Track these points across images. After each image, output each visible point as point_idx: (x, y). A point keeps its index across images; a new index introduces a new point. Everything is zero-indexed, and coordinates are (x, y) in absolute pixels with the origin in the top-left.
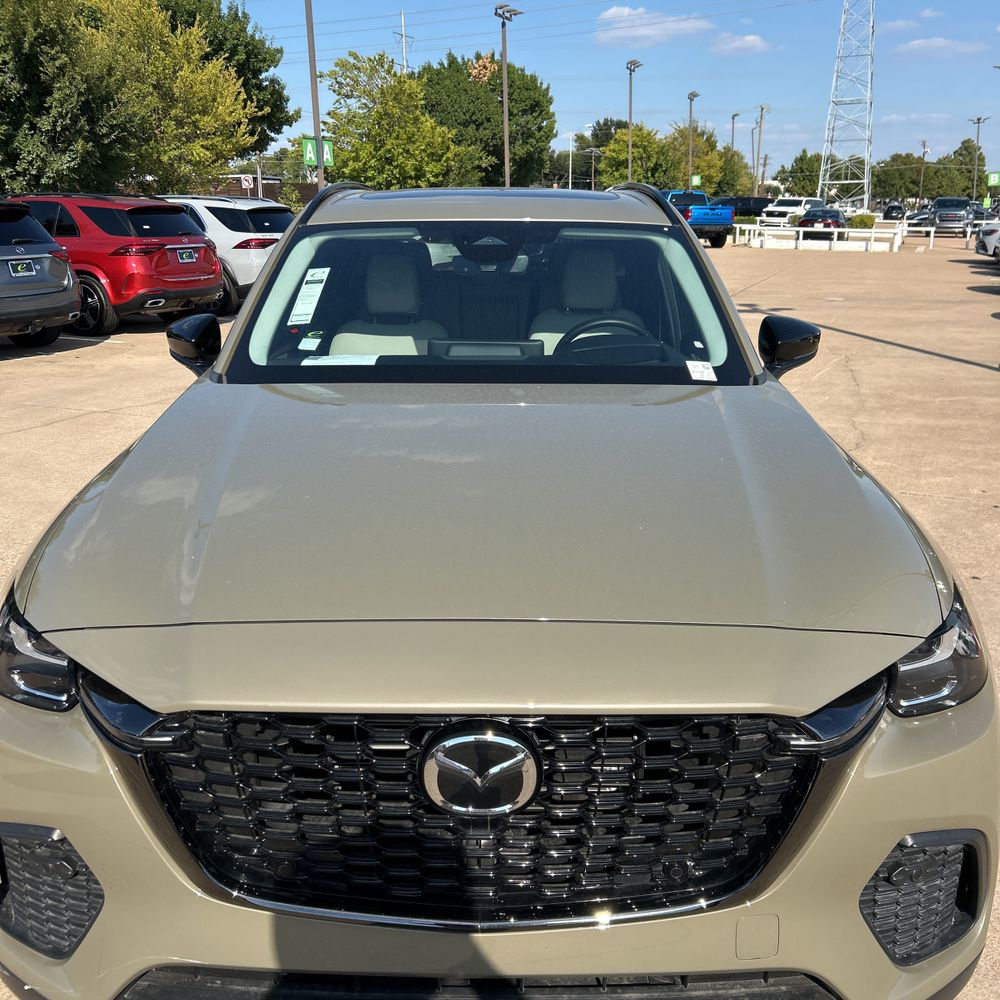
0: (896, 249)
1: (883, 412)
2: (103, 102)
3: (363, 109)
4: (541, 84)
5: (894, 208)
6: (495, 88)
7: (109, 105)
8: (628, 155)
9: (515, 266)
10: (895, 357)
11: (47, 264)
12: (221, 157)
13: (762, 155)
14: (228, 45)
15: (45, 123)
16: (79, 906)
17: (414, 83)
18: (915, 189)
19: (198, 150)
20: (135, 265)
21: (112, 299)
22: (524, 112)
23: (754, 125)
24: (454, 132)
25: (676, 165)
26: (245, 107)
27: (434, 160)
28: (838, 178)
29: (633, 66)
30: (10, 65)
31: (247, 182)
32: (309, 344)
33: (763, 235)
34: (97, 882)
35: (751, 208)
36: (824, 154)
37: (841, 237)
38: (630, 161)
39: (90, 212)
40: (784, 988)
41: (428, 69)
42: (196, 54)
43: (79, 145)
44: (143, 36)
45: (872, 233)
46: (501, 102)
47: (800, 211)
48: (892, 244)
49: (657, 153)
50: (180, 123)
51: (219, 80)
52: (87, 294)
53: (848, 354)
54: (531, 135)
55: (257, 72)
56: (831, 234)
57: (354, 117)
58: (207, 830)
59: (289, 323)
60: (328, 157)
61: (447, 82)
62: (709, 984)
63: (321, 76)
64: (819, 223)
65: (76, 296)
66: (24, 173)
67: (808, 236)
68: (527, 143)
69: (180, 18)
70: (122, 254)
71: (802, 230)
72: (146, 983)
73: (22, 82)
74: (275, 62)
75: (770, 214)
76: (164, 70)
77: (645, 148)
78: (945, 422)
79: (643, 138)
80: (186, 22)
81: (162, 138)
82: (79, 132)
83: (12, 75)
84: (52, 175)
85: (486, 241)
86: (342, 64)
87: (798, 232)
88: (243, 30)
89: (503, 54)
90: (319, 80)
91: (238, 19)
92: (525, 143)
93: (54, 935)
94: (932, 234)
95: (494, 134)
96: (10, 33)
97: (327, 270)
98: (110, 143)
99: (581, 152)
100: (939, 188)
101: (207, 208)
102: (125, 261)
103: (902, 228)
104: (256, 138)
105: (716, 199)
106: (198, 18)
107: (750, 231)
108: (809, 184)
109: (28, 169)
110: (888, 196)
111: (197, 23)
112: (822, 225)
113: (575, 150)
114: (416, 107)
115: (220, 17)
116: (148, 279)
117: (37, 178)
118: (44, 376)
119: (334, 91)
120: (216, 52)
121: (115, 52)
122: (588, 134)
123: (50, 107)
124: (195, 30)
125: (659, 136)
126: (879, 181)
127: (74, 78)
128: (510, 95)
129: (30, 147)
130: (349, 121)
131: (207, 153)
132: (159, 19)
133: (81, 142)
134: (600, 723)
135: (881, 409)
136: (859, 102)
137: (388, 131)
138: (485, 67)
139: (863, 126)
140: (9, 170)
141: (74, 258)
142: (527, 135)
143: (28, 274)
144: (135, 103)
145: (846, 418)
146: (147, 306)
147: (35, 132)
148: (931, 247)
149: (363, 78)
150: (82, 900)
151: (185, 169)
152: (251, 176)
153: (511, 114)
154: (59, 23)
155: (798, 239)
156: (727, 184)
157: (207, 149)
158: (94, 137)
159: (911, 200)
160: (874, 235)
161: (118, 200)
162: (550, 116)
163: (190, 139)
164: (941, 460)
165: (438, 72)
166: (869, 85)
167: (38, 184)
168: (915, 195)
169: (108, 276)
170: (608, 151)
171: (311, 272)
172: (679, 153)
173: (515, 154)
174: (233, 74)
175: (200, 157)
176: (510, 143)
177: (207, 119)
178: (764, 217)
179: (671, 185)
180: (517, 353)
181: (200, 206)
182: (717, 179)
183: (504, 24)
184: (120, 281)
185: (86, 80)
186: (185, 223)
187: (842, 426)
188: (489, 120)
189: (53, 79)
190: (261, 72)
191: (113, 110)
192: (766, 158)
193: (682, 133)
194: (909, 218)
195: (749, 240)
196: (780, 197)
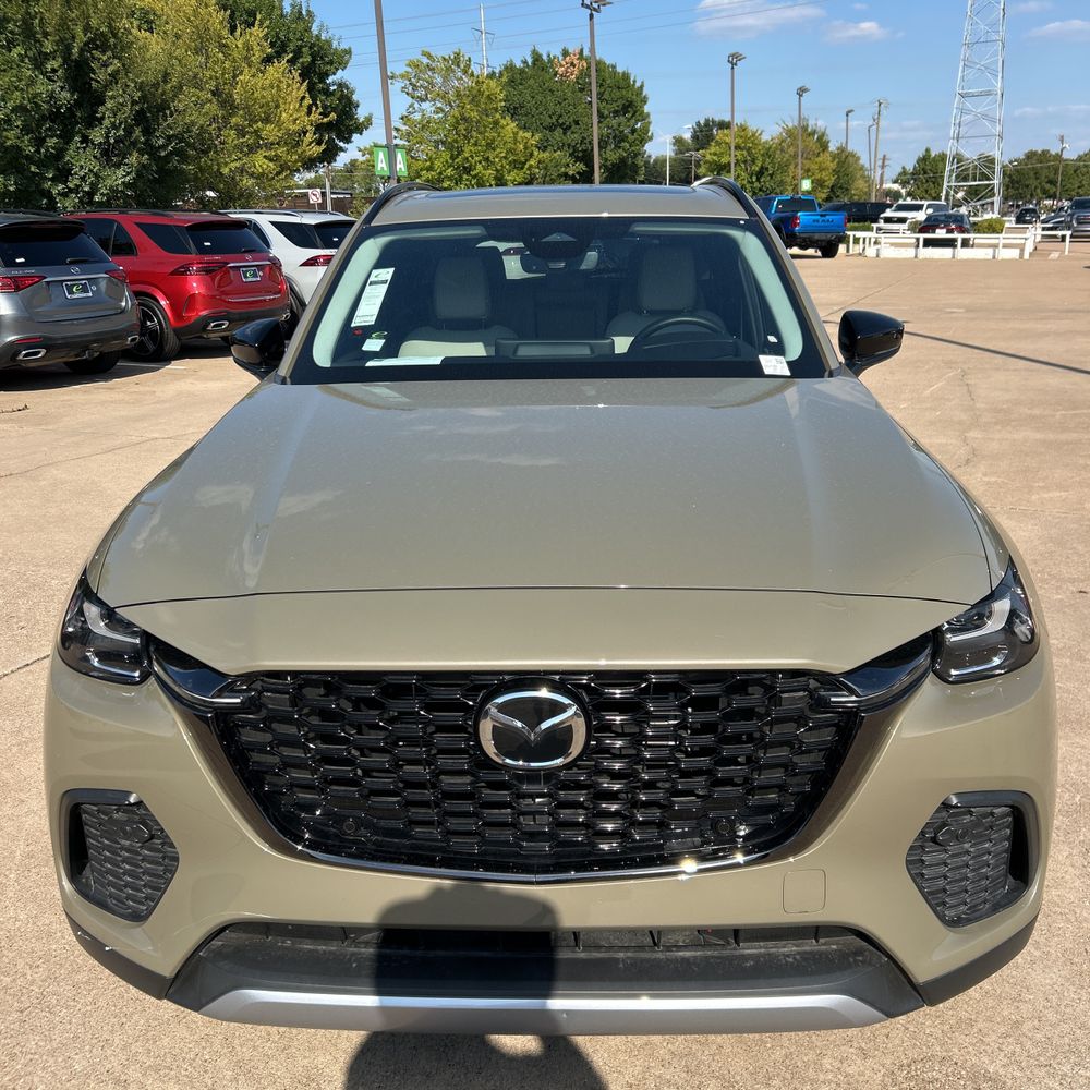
0: (1026, 256)
1: (999, 428)
2: (158, 111)
3: (438, 113)
4: (634, 81)
5: (1027, 211)
6: (584, 88)
7: (165, 115)
8: (730, 158)
9: (584, 263)
10: (1015, 370)
11: (103, 284)
12: (286, 169)
13: (880, 156)
14: (292, 46)
15: (97, 135)
16: (157, 870)
17: (493, 84)
18: (1052, 189)
19: (260, 162)
20: (195, 285)
21: (172, 320)
22: (616, 113)
23: (871, 123)
24: (538, 136)
25: (784, 167)
26: (309, 113)
27: (515, 168)
28: (965, 179)
29: (734, 60)
30: (59, 73)
31: (315, 197)
32: (373, 344)
33: (879, 243)
34: (172, 845)
35: (866, 214)
36: (950, 152)
37: (965, 243)
38: (733, 165)
39: (148, 229)
40: (834, 947)
41: (510, 68)
42: (257, 56)
43: (133, 159)
44: (202, 38)
45: (1001, 239)
46: (590, 103)
47: (921, 216)
48: (1022, 250)
49: (763, 155)
50: (241, 132)
51: (281, 84)
52: (146, 316)
53: (965, 367)
54: (623, 139)
55: (324, 76)
56: (955, 240)
57: (428, 122)
58: (276, 789)
59: (353, 325)
60: (401, 166)
61: (531, 82)
62: (762, 944)
63: (392, 78)
64: (942, 228)
65: (134, 319)
66: (77, 189)
67: (928, 243)
68: (620, 147)
69: (240, 18)
70: (182, 273)
71: (922, 236)
72: (221, 943)
73: (72, 91)
74: (343, 64)
75: (888, 220)
76: (223, 74)
77: (749, 150)
78: (1064, 437)
79: (746, 139)
80: (246, 22)
81: (223, 149)
82: (134, 144)
83: (61, 84)
84: (105, 192)
85: (556, 237)
86: (415, 65)
87: (918, 239)
88: (308, 30)
89: (592, 49)
90: (390, 81)
91: (302, 18)
92: (617, 147)
93: (132, 900)
94: (1068, 239)
95: (584, 138)
96: (57, 38)
97: (392, 270)
98: (166, 155)
99: (680, 156)
100: (1079, 187)
101: (272, 223)
102: (186, 280)
103: (1034, 232)
104: (323, 147)
105: (829, 204)
106: (259, 17)
107: (864, 239)
108: (932, 186)
109: (80, 186)
110: (1022, 198)
111: (257, 22)
112: (945, 231)
113: (673, 154)
114: (496, 110)
115: (282, 16)
116: (210, 300)
117: (91, 194)
118: (103, 403)
119: (407, 94)
120: (279, 55)
121: (171, 56)
122: (687, 136)
123: (103, 118)
124: (255, 30)
125: (765, 138)
126: (1012, 181)
127: (127, 86)
128: (600, 95)
129: (83, 161)
130: (423, 127)
131: (271, 164)
132: (217, 19)
133: (135, 154)
134: (646, 680)
135: (996, 423)
136: (988, 94)
137: (465, 137)
138: (573, 65)
139: (993, 121)
140: (61, 187)
141: (133, 278)
142: (620, 139)
143: (85, 295)
144: (192, 111)
145: (957, 433)
146: (210, 328)
147: (87, 145)
148: (1067, 253)
149: (438, 80)
150: (158, 863)
151: (248, 182)
152: (319, 190)
153: (601, 115)
154: (110, 26)
155: (918, 246)
156: (841, 188)
157: (271, 160)
158: (151, 150)
159: (1048, 202)
160: (1003, 241)
161: (177, 215)
162: (645, 117)
163: (252, 149)
164: (1056, 475)
165: (522, 71)
166: (1000, 75)
167: (91, 202)
168: (1053, 197)
169: (167, 297)
170: (709, 154)
171: (375, 272)
172: (787, 156)
173: (606, 160)
174: (298, 78)
175: (262, 168)
176: (600, 147)
177: (268, 127)
178: (881, 224)
179: (778, 190)
180: (585, 351)
181: (264, 221)
182: (829, 183)
183: (591, 16)
184: (181, 302)
185: (140, 87)
186: (248, 240)
187: (953, 441)
188: (577, 123)
189: (106, 87)
190: (328, 76)
191: (170, 120)
192: (884, 159)
193: (790, 133)
194: (1044, 222)
195: (864, 249)
196: (901, 202)
